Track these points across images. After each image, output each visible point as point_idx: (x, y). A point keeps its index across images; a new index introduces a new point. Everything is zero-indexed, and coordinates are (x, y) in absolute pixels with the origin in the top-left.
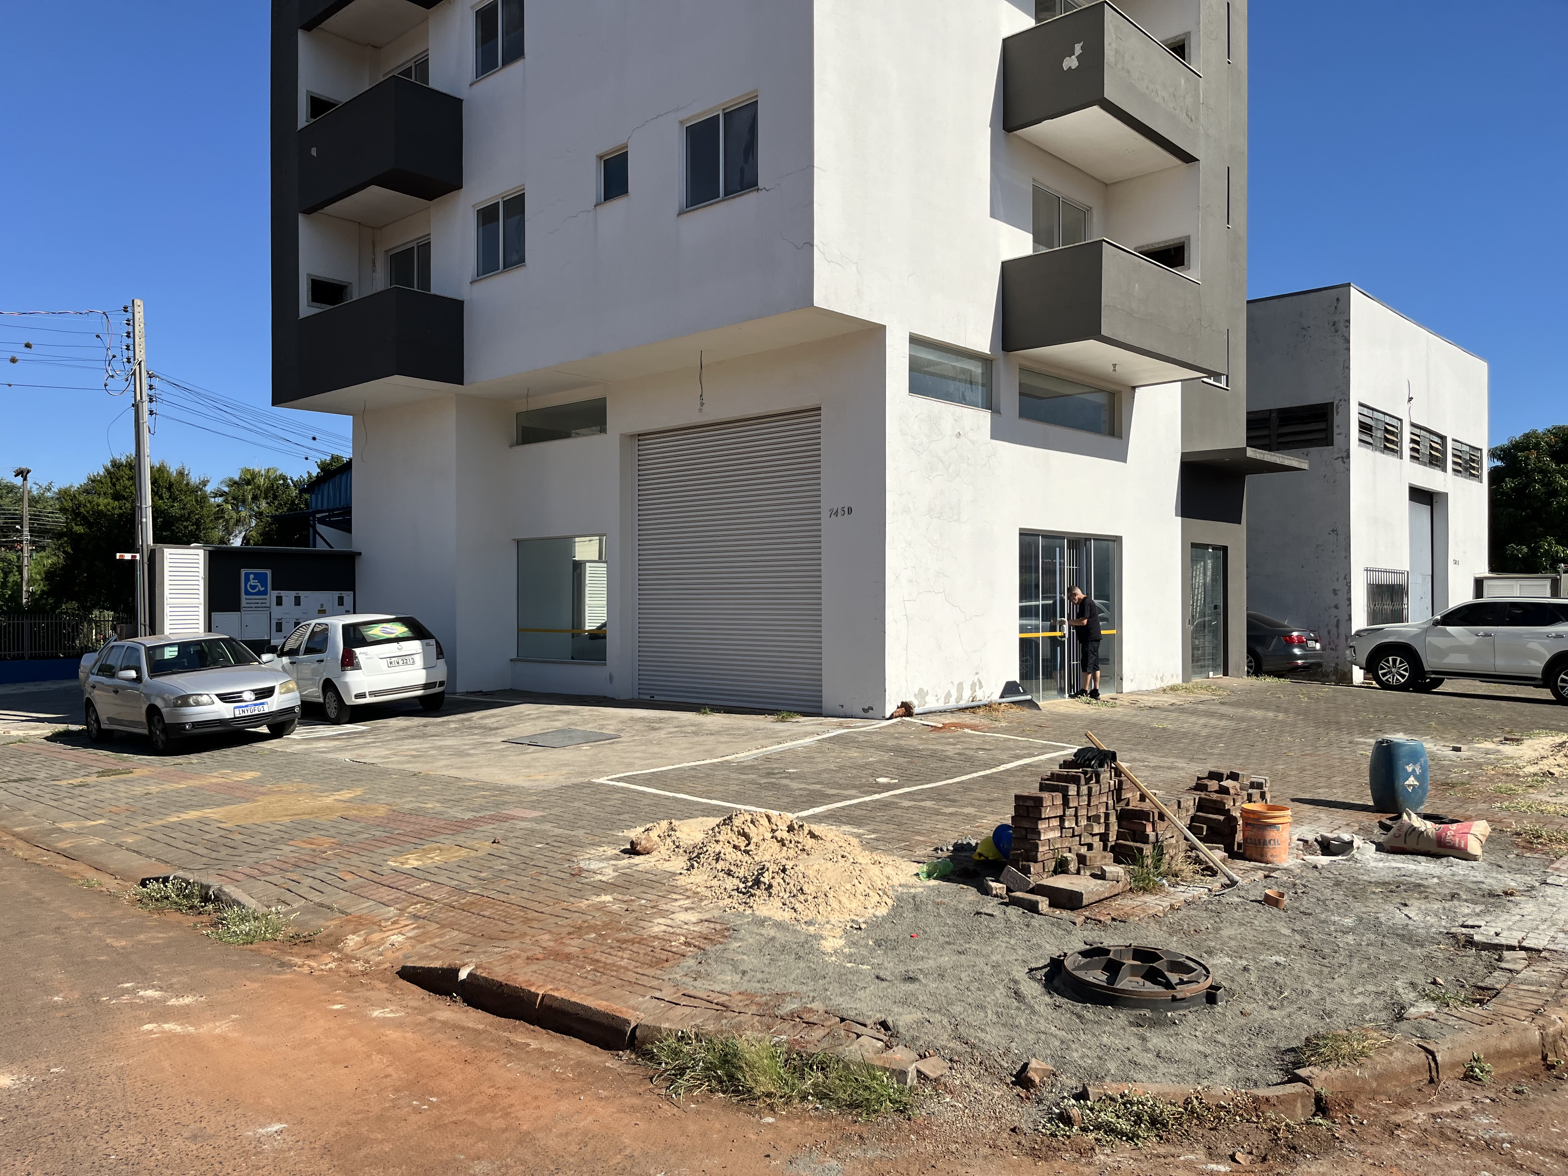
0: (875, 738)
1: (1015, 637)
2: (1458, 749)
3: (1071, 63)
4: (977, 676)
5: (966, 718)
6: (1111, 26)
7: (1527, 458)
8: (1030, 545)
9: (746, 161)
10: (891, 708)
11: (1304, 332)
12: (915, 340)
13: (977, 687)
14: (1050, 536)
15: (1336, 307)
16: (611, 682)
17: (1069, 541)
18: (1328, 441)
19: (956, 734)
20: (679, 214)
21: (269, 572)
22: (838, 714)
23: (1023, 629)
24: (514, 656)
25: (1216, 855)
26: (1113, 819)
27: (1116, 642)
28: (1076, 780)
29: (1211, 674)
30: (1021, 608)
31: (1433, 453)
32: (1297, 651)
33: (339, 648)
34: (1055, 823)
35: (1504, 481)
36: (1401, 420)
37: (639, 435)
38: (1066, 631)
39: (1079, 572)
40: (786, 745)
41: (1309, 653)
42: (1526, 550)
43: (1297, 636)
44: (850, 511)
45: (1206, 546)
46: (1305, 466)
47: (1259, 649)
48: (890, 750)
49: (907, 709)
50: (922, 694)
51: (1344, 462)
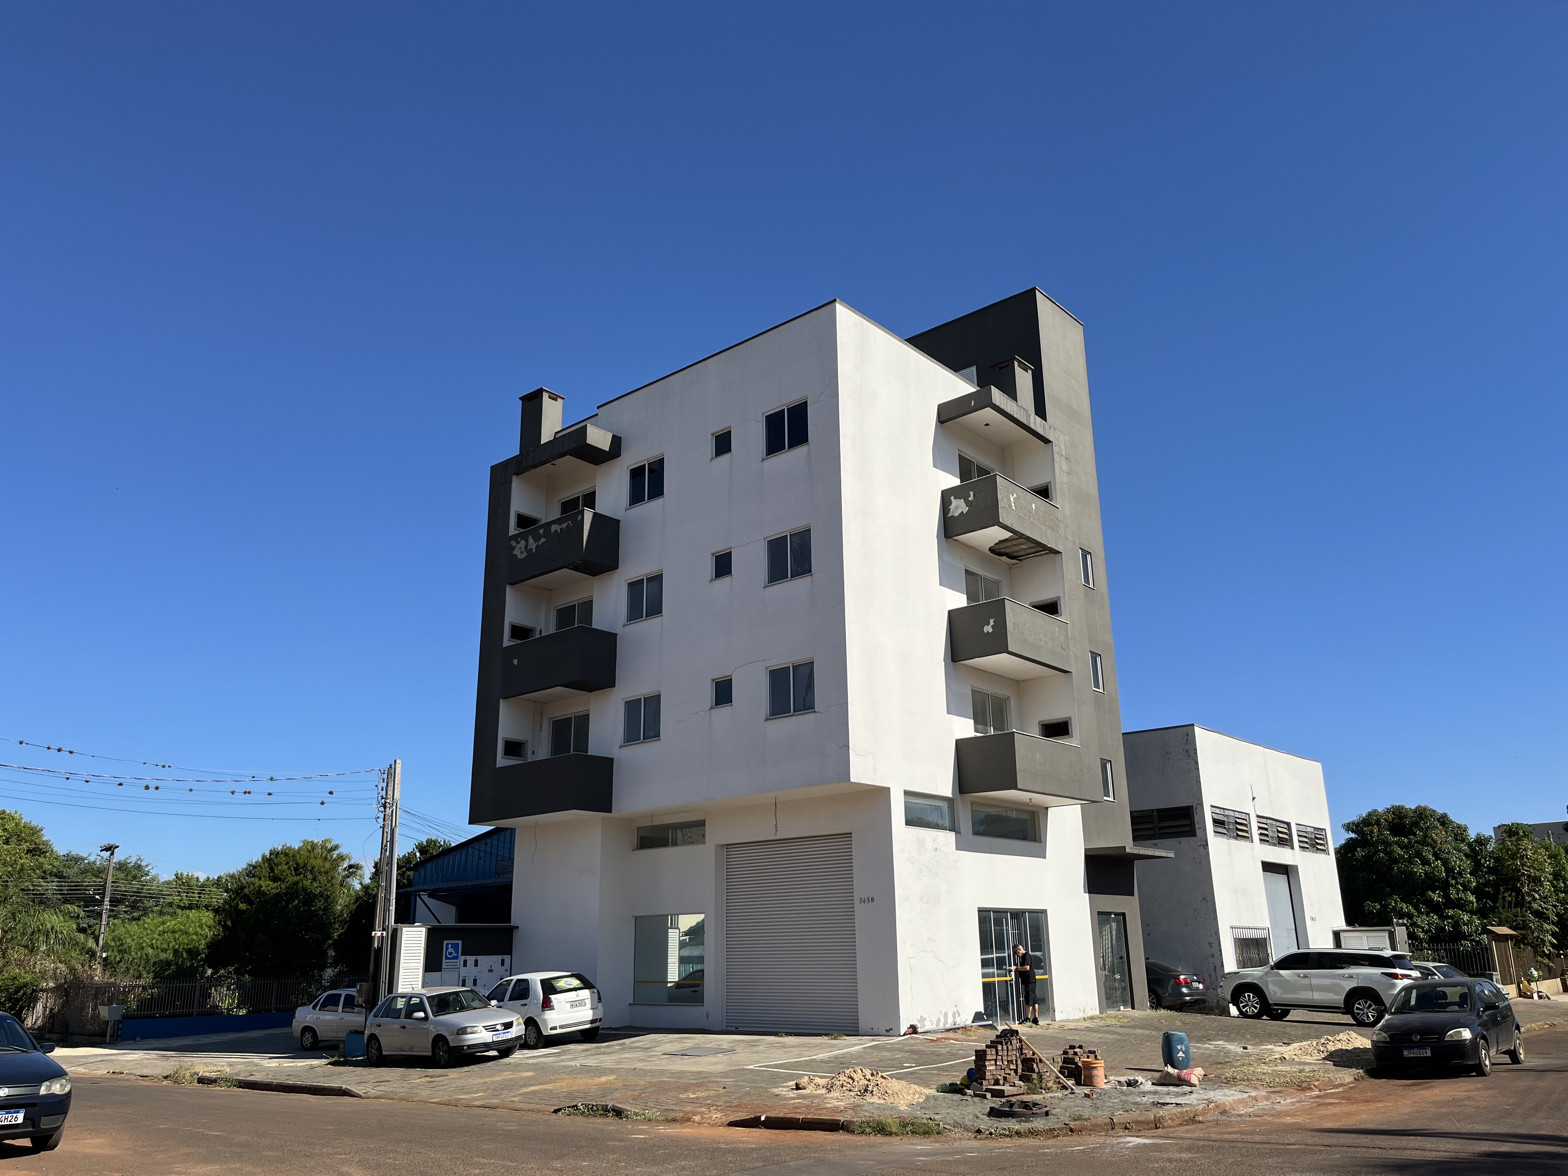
0: (896, 1046)
1: (979, 982)
2: (1245, 1048)
3: (988, 629)
4: (956, 1008)
5: (951, 1035)
6: (1009, 611)
7: (1372, 832)
8: (985, 917)
9: (807, 693)
10: (903, 1030)
11: (1169, 756)
12: (907, 793)
13: (957, 1016)
14: (997, 911)
15: (1187, 740)
16: (707, 1018)
17: (1011, 914)
18: (1192, 833)
19: (945, 1043)
20: (766, 720)
21: (460, 942)
22: (870, 1034)
23: (984, 976)
24: (632, 1002)
25: (1070, 1083)
26: (1019, 1062)
27: (1047, 984)
28: (1001, 1043)
29: (1122, 1008)
30: (982, 960)
31: (1280, 835)
32: (1184, 990)
33: (539, 996)
34: (993, 1062)
35: (1356, 850)
36: (1248, 814)
37: (727, 845)
38: (1013, 977)
39: (1019, 934)
40: (844, 1050)
41: (1194, 992)
42: (1378, 907)
43: (1184, 979)
44: (873, 900)
45: (1110, 913)
46: (1172, 855)
47: (1159, 990)
48: (908, 1052)
49: (914, 1029)
50: (922, 1020)
51: (1205, 849)
